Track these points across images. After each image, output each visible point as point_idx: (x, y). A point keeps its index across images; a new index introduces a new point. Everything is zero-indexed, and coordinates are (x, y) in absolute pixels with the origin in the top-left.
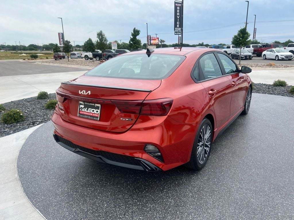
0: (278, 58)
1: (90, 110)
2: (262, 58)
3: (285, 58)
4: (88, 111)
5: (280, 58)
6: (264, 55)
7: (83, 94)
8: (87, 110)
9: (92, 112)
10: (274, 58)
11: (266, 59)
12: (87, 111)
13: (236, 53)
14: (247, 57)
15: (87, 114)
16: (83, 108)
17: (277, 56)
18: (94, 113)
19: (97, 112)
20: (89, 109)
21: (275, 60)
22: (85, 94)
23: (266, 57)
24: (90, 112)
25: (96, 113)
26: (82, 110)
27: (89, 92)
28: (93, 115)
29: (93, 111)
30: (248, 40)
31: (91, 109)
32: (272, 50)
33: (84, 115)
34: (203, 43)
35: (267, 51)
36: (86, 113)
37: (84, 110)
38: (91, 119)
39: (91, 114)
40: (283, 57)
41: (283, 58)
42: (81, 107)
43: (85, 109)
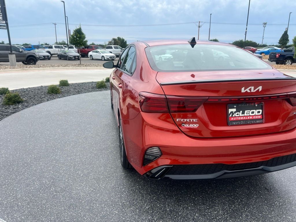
0: (104, 58)
1: (247, 113)
2: (89, 58)
3: (110, 58)
4: (245, 115)
5: (106, 59)
6: (91, 55)
7: (249, 91)
8: (243, 113)
9: (251, 114)
10: (101, 58)
11: (93, 59)
12: (243, 115)
13: (64, 53)
14: (76, 58)
15: (244, 118)
16: (235, 112)
17: (103, 56)
18: (255, 115)
19: (259, 112)
20: (246, 111)
21: (102, 60)
22: (252, 91)
23: (92, 57)
24: (249, 115)
25: (257, 114)
26: (234, 116)
27: (260, 88)
28: (254, 117)
29: (253, 113)
30: (85, 40)
31: (249, 111)
32: (97, 51)
33: (240, 120)
34: (3, 42)
35: (93, 52)
36: (242, 118)
37: (237, 114)
38: (252, 124)
39: (251, 118)
40: (108, 57)
41: (108, 59)
42: (232, 112)
43: (239, 113)
